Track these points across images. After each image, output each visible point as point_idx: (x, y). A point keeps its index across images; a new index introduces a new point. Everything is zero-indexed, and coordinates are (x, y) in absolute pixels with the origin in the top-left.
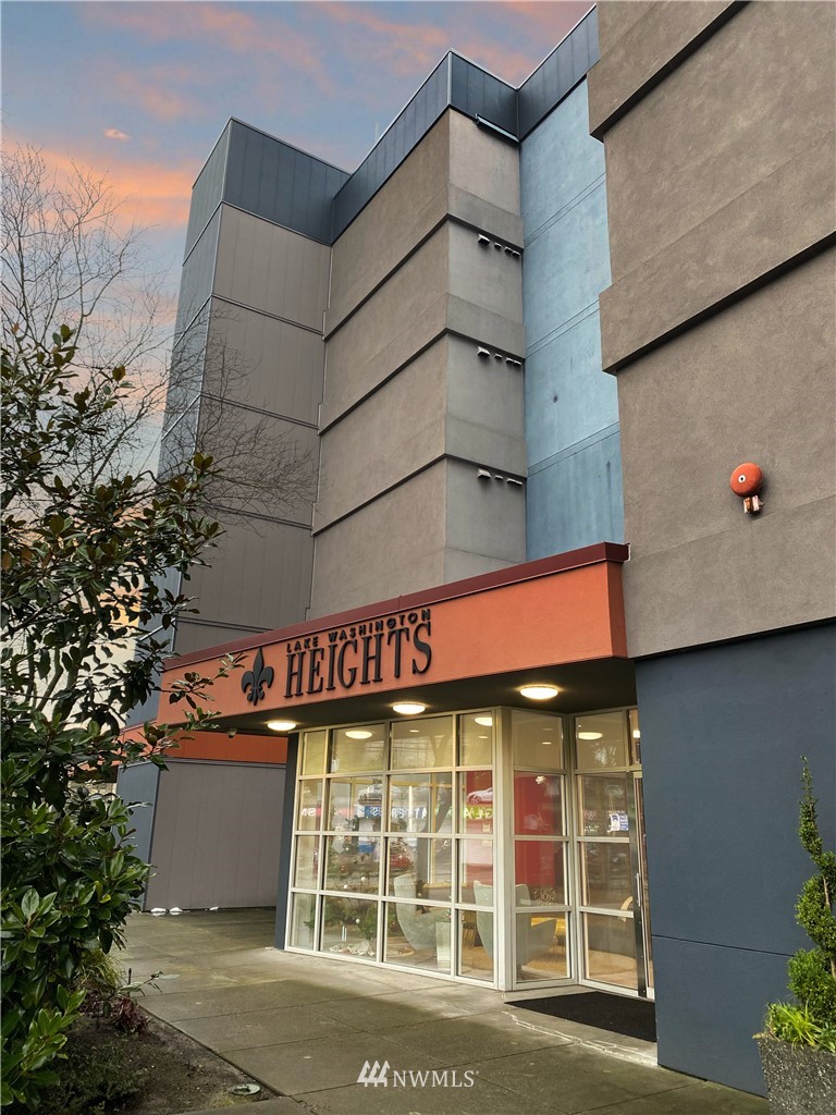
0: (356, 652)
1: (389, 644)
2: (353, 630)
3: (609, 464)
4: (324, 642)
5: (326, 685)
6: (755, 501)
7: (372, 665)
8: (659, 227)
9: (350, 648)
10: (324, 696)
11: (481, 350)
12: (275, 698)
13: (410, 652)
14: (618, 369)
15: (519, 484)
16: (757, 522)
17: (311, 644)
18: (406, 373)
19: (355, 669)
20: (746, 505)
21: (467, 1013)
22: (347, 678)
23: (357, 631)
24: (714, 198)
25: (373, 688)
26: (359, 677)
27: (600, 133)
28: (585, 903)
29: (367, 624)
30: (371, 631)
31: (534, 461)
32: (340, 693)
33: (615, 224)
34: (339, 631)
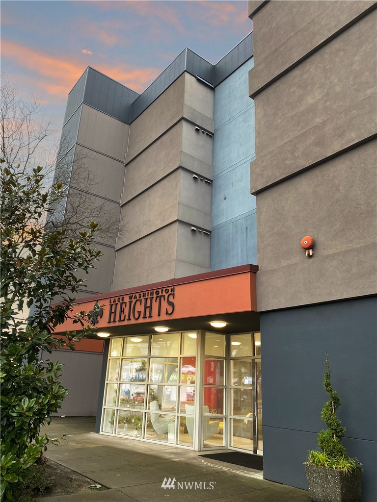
0: (141, 304)
1: (156, 301)
2: (140, 295)
3: (247, 228)
4: (127, 299)
5: (127, 318)
6: (311, 251)
7: (148, 310)
8: (276, 137)
9: (138, 303)
10: (126, 323)
11: (194, 176)
12: (103, 322)
13: (165, 305)
14: (257, 193)
15: (208, 234)
16: (311, 260)
17: (121, 300)
18: (162, 183)
19: (140, 312)
20: (307, 253)
21: (183, 459)
22: (137, 315)
23: (142, 296)
24: (299, 128)
25: (148, 320)
26: (142, 315)
27: (253, 96)
28: (232, 414)
29: (147, 293)
30: (148, 296)
31: (215, 224)
32: (133, 322)
33: (258, 134)
34: (134, 295)
